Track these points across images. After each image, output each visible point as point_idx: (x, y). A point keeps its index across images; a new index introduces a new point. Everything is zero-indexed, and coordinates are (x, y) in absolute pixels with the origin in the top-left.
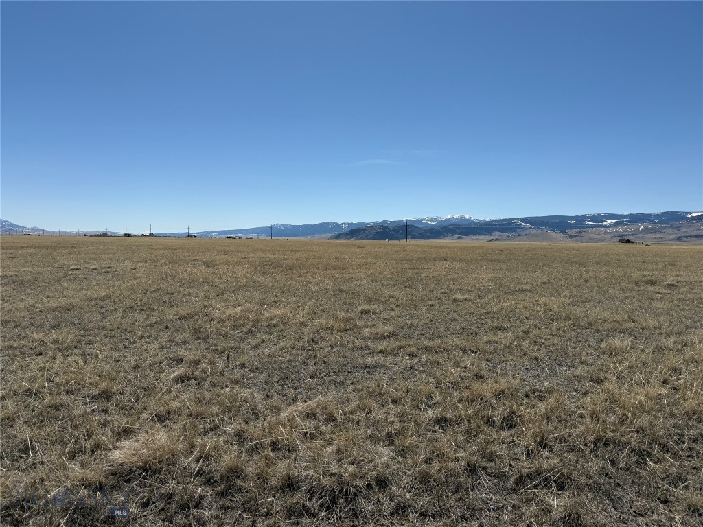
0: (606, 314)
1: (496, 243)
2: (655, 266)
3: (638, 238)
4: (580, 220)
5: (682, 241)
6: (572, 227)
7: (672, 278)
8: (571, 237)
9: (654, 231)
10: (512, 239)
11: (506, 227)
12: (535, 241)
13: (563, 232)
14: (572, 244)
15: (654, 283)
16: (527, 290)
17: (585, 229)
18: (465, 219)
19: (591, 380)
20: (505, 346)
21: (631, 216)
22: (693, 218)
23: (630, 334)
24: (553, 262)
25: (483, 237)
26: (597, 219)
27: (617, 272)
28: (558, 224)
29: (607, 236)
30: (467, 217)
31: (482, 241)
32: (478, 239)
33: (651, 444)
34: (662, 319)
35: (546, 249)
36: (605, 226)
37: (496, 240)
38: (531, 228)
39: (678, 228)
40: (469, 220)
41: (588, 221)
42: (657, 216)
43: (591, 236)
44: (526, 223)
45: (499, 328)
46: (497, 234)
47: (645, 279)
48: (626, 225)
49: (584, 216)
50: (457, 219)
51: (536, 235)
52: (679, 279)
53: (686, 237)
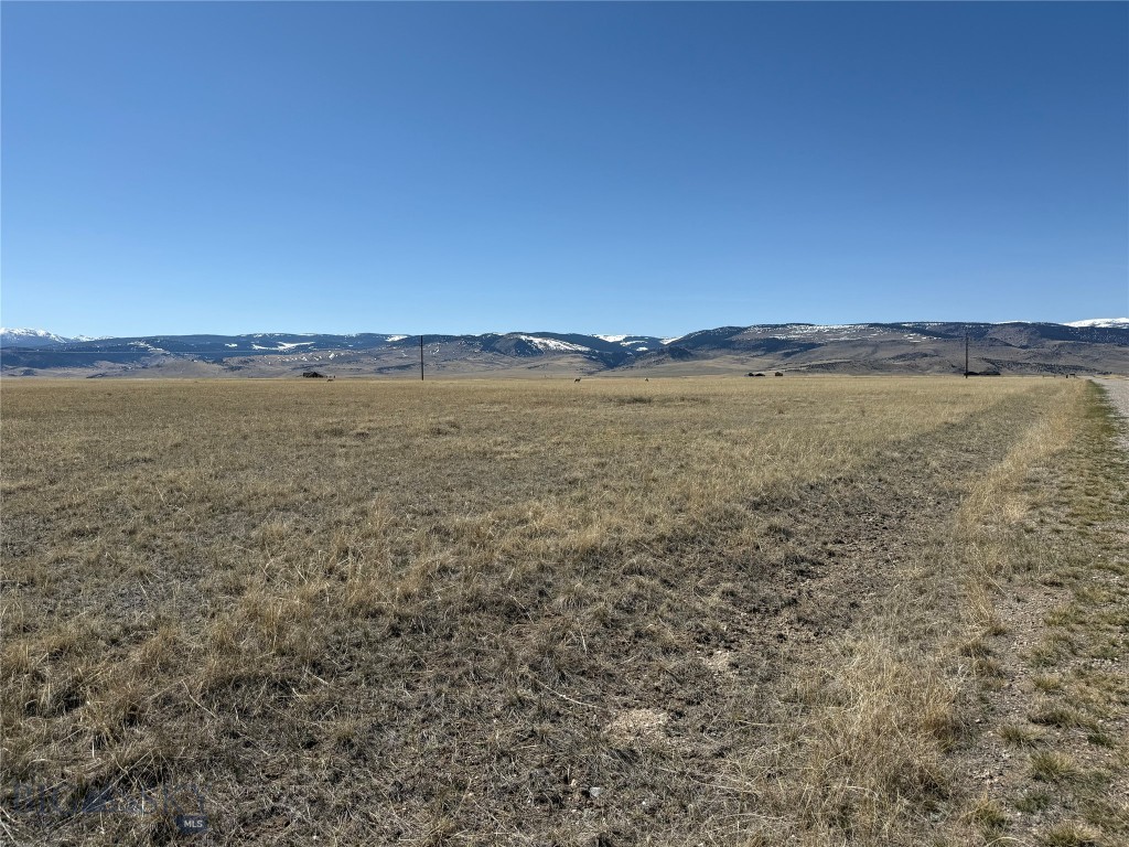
0: (265, 486)
1: (102, 380)
2: (345, 410)
3: (328, 370)
4: (245, 343)
5: (381, 373)
6: (232, 352)
7: (362, 425)
8: (233, 369)
9: (347, 359)
10: (133, 374)
11: (120, 352)
12: (172, 377)
13: (219, 361)
14: (233, 380)
15: (338, 433)
16: (145, 461)
17: (252, 358)
18: (37, 338)
19: (227, 591)
20: (89, 563)
21: (316, 337)
22: (394, 343)
23: (296, 511)
24: (197, 410)
25: (78, 371)
26: (270, 341)
27: (292, 421)
28: (210, 349)
29: (287, 368)
30: (41, 333)
31: (75, 378)
32: (68, 375)
33: (299, 666)
34: (343, 482)
35: (189, 389)
36: (281, 353)
37: (103, 375)
38: (165, 355)
39: (377, 356)
40: (46, 338)
41: (257, 344)
42: (350, 339)
43: (262, 367)
44: (157, 346)
45: (80, 534)
46: (104, 365)
47: (330, 428)
48: (311, 351)
49: (250, 337)
50: (19, 336)
51: (174, 367)
52: (372, 425)
53: (388, 368)
